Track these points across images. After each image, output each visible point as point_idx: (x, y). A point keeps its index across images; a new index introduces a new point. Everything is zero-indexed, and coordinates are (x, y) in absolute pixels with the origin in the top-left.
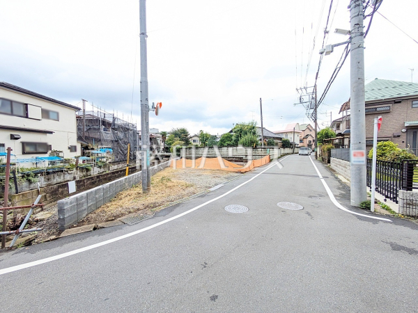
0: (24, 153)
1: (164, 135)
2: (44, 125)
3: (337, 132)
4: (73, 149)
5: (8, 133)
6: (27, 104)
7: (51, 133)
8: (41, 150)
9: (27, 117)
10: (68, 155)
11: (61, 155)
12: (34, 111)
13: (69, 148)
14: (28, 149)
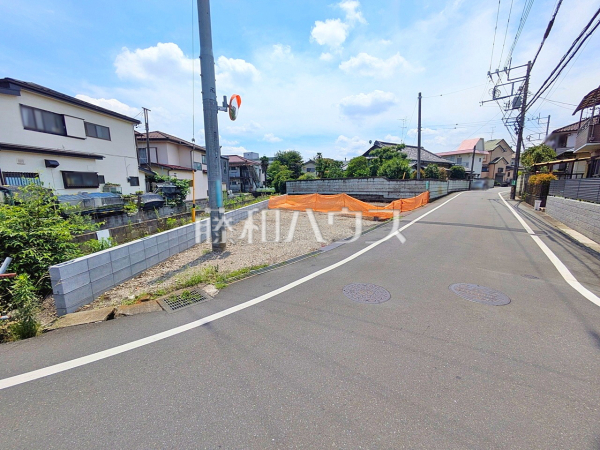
0: (67, 186)
1: (265, 161)
2: (91, 146)
3: (561, 151)
4: (134, 181)
5: (41, 159)
6: (62, 116)
7: (101, 158)
8: (89, 183)
9: (65, 134)
10: (127, 190)
11: (118, 189)
12: (74, 126)
13: (129, 180)
14: (70, 181)
